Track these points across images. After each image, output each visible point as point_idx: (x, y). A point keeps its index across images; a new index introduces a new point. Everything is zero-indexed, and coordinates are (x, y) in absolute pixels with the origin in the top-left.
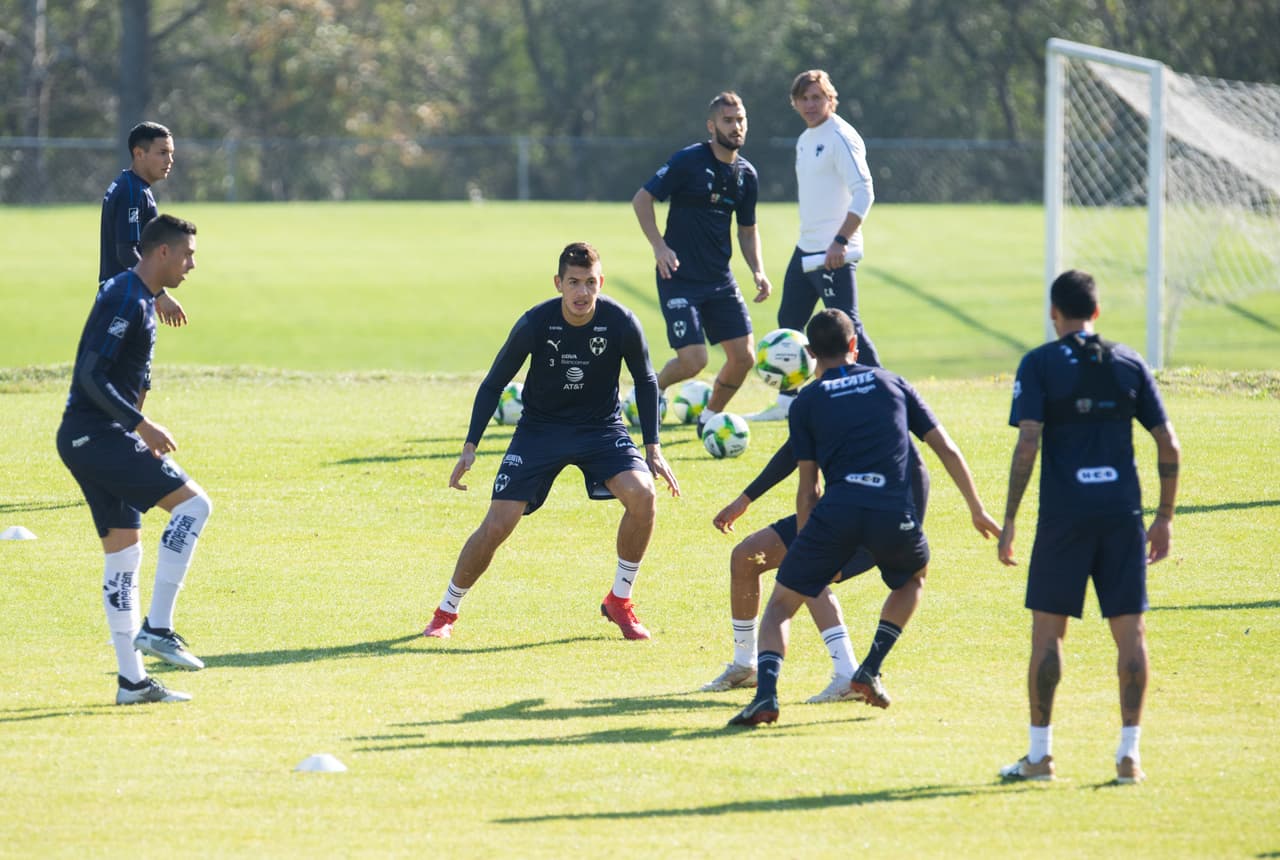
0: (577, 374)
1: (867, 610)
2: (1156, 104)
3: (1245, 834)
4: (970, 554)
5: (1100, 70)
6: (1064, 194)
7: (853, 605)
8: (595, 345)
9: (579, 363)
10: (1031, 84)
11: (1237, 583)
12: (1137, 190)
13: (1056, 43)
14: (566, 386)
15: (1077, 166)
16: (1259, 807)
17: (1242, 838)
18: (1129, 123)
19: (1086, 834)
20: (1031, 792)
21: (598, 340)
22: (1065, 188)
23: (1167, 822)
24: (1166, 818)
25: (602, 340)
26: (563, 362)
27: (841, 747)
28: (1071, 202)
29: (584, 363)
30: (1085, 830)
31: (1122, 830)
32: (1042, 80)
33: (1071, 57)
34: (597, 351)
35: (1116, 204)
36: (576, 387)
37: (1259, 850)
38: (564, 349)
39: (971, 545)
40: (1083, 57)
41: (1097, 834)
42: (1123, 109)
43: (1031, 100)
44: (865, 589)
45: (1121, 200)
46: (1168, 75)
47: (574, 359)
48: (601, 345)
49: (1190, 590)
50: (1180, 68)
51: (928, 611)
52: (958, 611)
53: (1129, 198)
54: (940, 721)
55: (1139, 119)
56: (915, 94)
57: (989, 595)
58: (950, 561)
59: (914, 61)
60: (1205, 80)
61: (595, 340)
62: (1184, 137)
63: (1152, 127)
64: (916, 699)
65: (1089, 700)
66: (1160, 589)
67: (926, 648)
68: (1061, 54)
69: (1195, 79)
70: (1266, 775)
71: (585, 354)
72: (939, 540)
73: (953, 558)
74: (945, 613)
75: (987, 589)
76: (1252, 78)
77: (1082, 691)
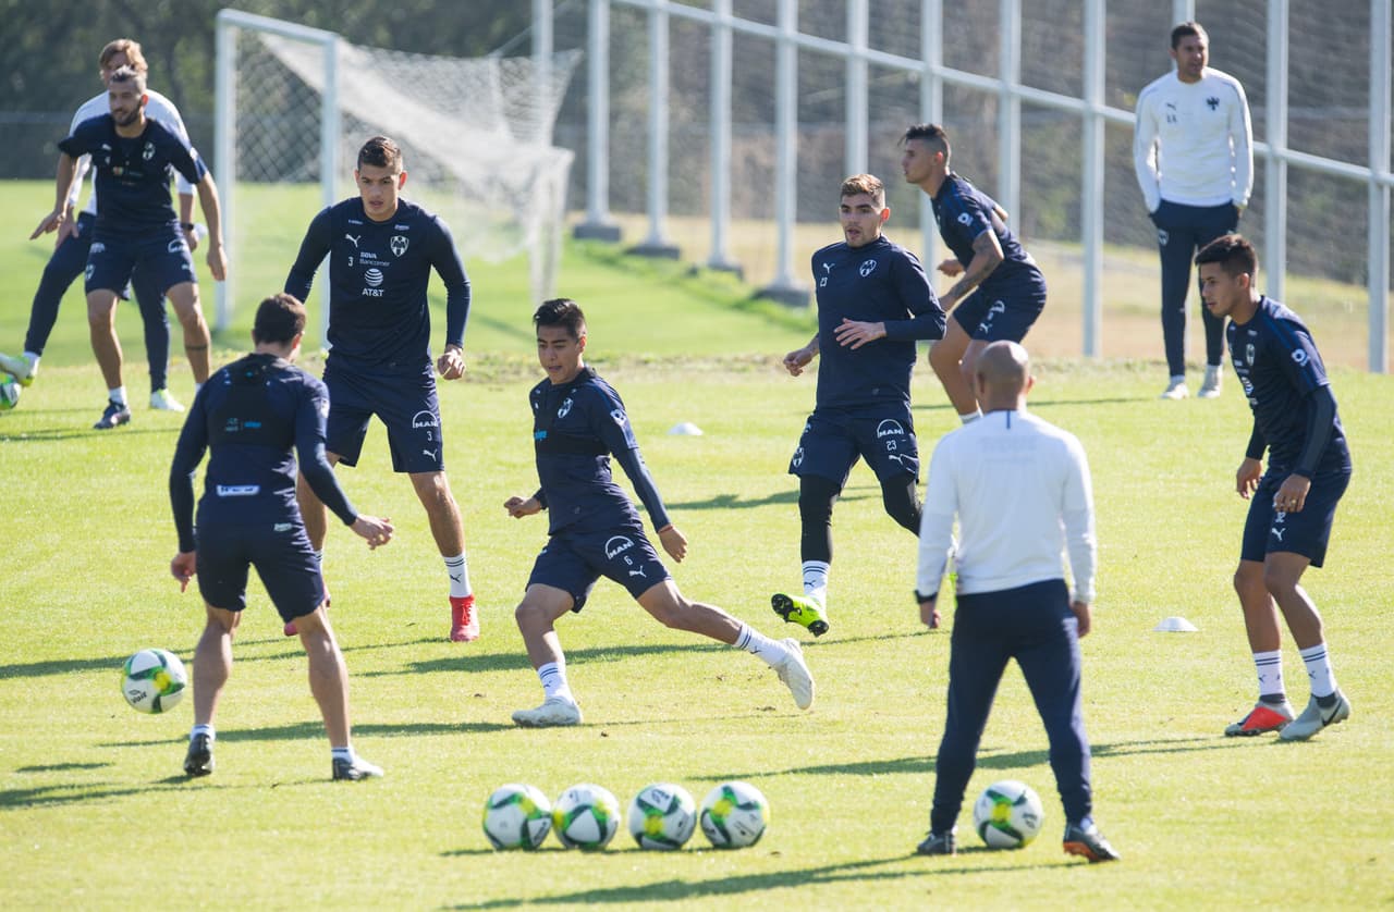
0: (376, 276)
1: (36, 602)
2: (330, 77)
3: (428, 831)
4: (143, 544)
5: (271, 42)
6: (237, 170)
7: (22, 597)
8: (396, 244)
9: (378, 263)
10: (198, 57)
11: (419, 573)
12: (310, 167)
13: (227, 14)
14: (365, 292)
15: (248, 142)
16: (442, 804)
17: (425, 836)
18: (302, 98)
19: (264, 834)
20: (206, 790)
21: (400, 239)
22: (237, 164)
23: (348, 821)
24: (347, 816)
25: (404, 239)
26: (362, 261)
27: (10, 745)
28: (241, 178)
29: (384, 264)
30: (264, 829)
31: (301, 828)
32: (211, 52)
33: (244, 28)
34: (399, 251)
35: (290, 180)
36: (375, 293)
37: (443, 849)
38: (364, 246)
39: (144, 535)
40: (257, 29)
41: (275, 832)
42: (296, 83)
43: (199, 73)
44: (34, 580)
45: (295, 177)
46: (343, 48)
47: (371, 259)
48: (402, 245)
49: (370, 580)
50: (356, 40)
51: (100, 603)
52: (130, 604)
53: (303, 174)
54: (113, 717)
55: (312, 93)
56: (79, 66)
57: (164, 586)
58: (123, 551)
59: (78, 32)
60: (381, 52)
61: (396, 238)
62: (360, 112)
63: (327, 102)
64: (89, 694)
65: (267, 695)
66: (340, 580)
67: (98, 641)
68: (231, 25)
69: (371, 51)
70: (450, 771)
71: (384, 252)
72: (110, 530)
73: (126, 548)
74: (117, 606)
75: (161, 580)
76: (429, 51)
77: (260, 686)
